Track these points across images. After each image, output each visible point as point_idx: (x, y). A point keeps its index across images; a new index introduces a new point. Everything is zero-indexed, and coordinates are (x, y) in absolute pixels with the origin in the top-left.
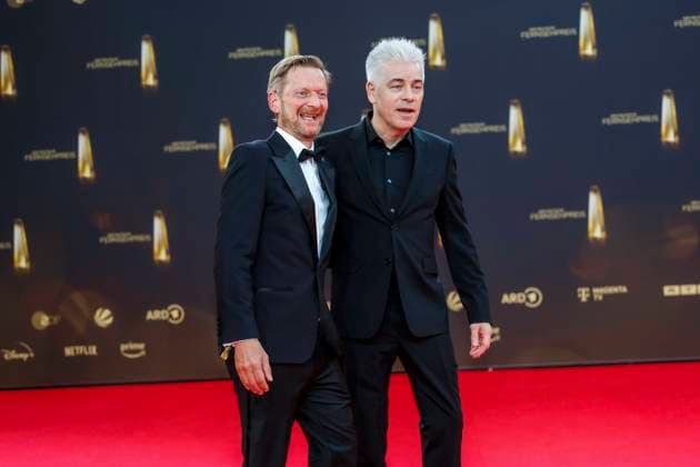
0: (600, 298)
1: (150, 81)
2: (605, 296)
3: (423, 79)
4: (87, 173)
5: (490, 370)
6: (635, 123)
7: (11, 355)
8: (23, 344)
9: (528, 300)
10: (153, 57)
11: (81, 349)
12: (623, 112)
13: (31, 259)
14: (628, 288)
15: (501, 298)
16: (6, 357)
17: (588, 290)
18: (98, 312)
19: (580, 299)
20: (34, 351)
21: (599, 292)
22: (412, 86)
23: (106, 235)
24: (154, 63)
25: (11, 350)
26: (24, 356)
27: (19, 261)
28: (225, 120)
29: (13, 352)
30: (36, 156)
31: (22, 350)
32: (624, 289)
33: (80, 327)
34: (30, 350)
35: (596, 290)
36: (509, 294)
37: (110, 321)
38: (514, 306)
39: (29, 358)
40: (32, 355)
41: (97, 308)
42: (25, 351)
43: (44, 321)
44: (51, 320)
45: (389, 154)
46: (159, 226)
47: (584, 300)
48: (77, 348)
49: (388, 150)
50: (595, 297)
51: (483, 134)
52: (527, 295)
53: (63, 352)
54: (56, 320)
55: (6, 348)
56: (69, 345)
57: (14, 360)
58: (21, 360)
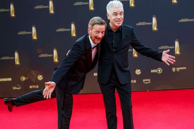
0: (179, 71)
1: (52, 12)
2: (180, 70)
3: (123, 11)
4: (35, 38)
5: (148, 91)
6: (188, 22)
7: (15, 88)
8: (18, 85)
9: (158, 71)
10: (53, 5)
11: (34, 86)
12: (185, 18)
13: (20, 62)
14: (186, 68)
15: (151, 71)
16: (14, 89)
17: (175, 68)
18: (39, 76)
19: (173, 71)
20: (21, 87)
21: (178, 69)
22: (120, 14)
23: (40, 55)
24: (53, 7)
25: (15, 87)
26: (19, 88)
27: (17, 62)
28: (73, 22)
29: (16, 87)
30: (21, 33)
31: (18, 87)
32: (185, 68)
33: (34, 80)
34: (20, 86)
35: (177, 69)
36: (153, 70)
37: (42, 78)
38: (154, 73)
39: (20, 89)
40: (21, 88)
41: (38, 75)
42: (19, 87)
43: (24, 79)
44: (26, 78)
45: (114, 33)
46: (55, 52)
47: (174, 71)
48: (33, 86)
49: (114, 32)
50: (177, 70)
51: (145, 25)
52: (158, 70)
53: (29, 87)
54: (27, 78)
55: (14, 86)
56: (31, 85)
57: (16, 89)
58: (18, 89)
